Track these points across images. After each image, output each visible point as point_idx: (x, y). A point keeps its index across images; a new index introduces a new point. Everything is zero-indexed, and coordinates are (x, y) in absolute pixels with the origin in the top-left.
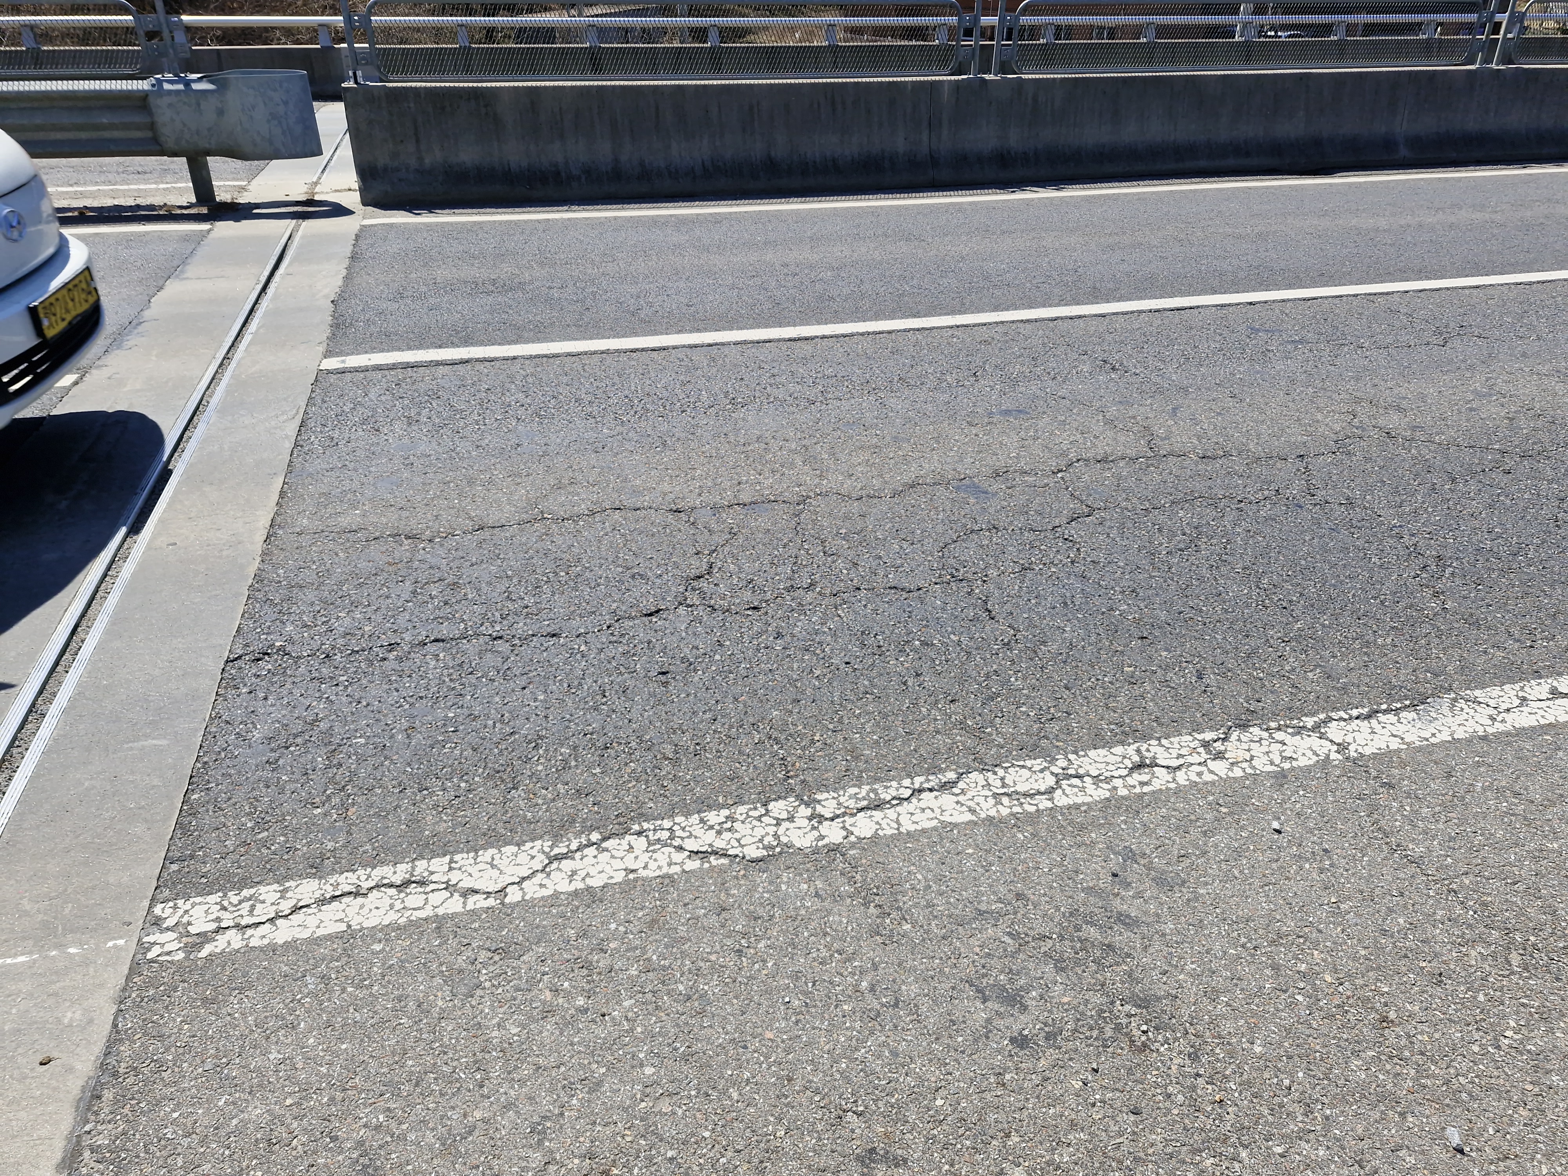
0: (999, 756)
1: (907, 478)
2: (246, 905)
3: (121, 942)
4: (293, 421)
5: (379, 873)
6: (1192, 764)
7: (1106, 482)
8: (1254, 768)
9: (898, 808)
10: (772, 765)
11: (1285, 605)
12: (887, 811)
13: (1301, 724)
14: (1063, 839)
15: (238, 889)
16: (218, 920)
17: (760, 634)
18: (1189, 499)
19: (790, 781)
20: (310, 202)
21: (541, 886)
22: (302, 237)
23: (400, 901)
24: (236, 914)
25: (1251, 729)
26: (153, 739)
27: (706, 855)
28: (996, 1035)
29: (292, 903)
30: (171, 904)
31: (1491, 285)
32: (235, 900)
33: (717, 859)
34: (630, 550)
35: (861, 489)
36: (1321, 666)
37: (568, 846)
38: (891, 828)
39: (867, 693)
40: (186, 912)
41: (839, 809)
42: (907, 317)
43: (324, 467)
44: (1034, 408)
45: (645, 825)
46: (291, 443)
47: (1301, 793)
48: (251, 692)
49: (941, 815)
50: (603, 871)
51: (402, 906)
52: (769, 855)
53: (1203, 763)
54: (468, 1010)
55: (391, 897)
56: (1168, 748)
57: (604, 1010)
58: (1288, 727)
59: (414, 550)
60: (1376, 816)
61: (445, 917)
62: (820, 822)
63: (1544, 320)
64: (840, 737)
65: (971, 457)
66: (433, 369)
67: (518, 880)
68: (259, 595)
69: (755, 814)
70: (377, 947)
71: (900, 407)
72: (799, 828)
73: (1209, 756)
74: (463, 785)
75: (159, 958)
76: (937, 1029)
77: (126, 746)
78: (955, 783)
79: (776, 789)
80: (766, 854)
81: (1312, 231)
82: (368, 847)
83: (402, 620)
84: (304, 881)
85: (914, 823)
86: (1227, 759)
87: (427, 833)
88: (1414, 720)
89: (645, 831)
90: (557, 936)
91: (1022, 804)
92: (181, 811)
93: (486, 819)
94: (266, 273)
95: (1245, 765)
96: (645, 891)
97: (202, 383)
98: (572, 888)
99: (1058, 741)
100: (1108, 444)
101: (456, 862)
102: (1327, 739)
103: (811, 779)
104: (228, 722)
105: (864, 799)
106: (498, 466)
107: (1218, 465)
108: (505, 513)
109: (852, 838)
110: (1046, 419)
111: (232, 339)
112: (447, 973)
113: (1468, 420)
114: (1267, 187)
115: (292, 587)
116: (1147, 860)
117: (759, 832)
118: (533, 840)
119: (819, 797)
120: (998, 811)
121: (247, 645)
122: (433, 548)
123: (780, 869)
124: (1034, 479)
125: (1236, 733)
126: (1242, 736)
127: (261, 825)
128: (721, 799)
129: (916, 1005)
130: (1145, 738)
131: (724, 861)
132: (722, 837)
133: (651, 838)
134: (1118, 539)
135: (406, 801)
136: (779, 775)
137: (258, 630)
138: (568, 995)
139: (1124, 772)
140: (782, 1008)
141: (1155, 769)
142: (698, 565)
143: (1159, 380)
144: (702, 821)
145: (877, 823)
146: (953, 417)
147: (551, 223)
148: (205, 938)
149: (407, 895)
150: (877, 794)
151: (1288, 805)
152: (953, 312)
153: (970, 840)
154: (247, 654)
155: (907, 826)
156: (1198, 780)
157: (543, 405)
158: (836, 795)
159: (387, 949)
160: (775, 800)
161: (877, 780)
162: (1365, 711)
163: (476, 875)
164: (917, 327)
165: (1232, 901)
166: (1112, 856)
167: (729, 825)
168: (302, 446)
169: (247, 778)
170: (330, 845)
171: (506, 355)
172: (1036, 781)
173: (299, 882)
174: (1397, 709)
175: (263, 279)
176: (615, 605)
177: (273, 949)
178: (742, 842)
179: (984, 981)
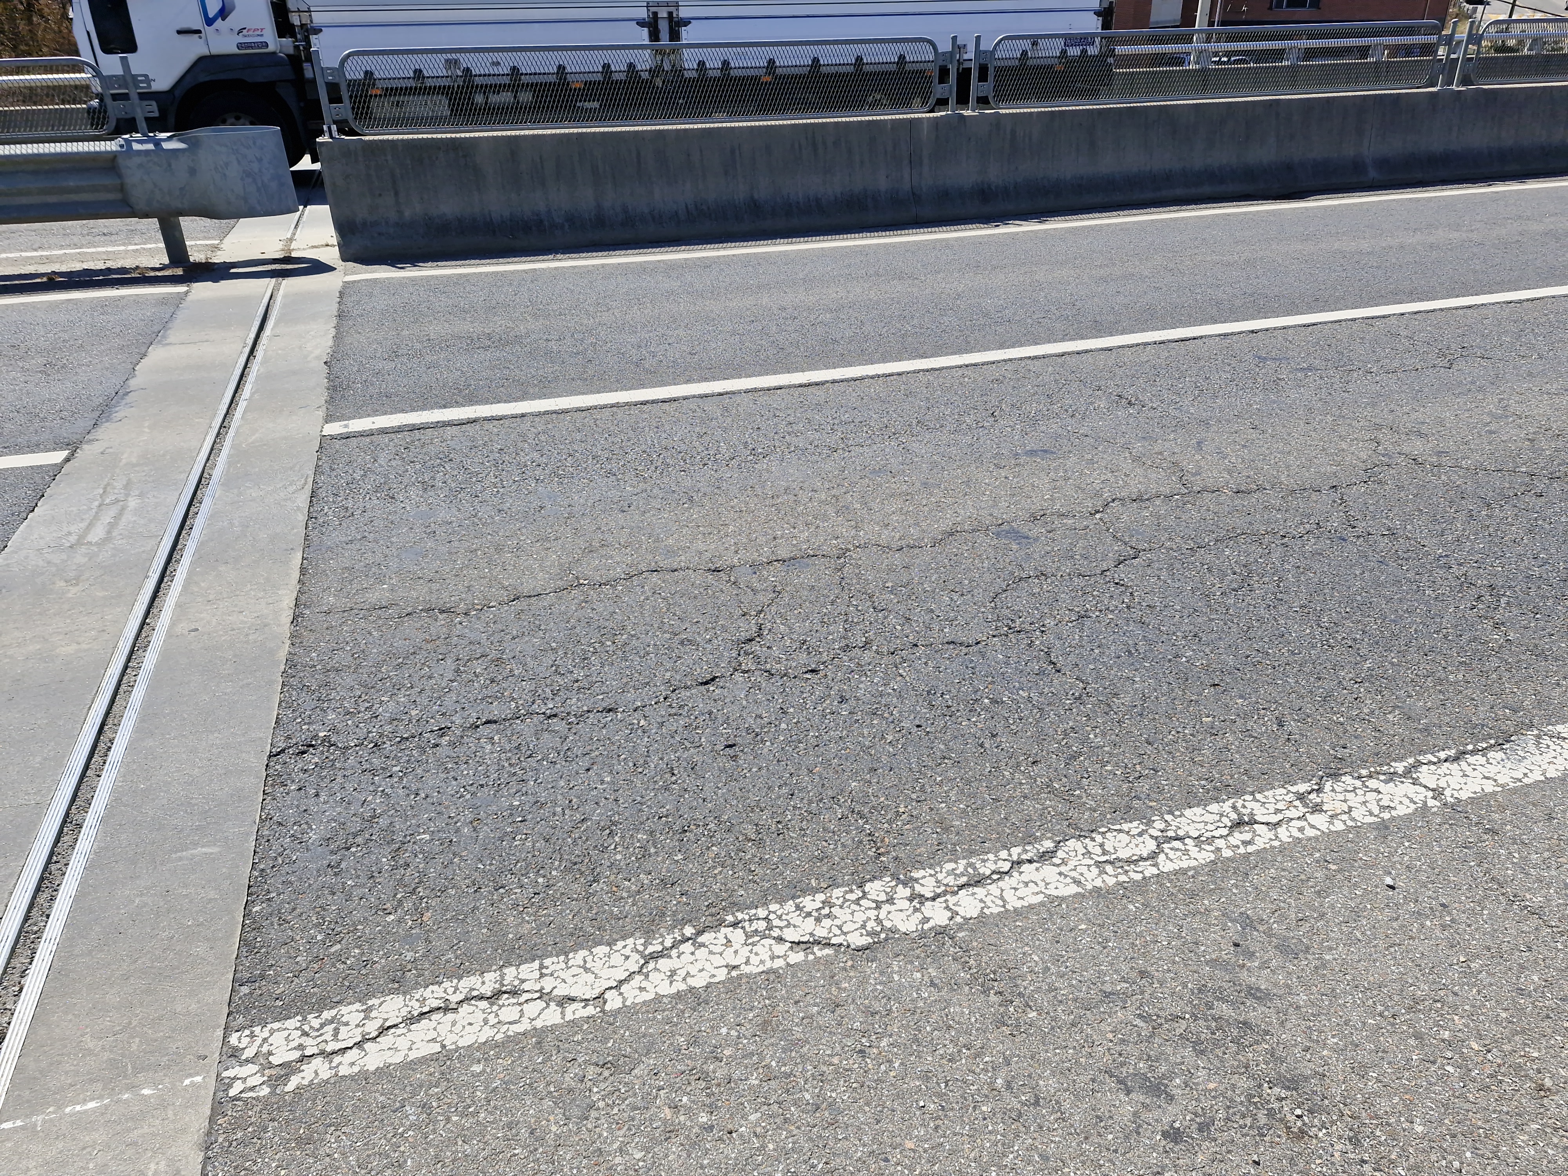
0: (1093, 820)
1: (945, 525)
2: (329, 1029)
3: (198, 1079)
4: (303, 491)
5: (467, 983)
6: (1292, 819)
7: (1146, 522)
8: (1353, 819)
9: (1000, 884)
10: (861, 842)
11: (1350, 643)
12: (989, 887)
13: (1392, 770)
14: (1176, 908)
15: (318, 1011)
16: (301, 1047)
17: (822, 699)
18: (1232, 537)
19: (882, 859)
20: (287, 260)
21: (641, 989)
22: (284, 297)
23: (493, 1015)
24: (320, 1039)
25: (1343, 778)
26: (203, 847)
27: (808, 945)
28: (1146, 1129)
29: (377, 1023)
30: (247, 1032)
31: (1482, 305)
32: (316, 1023)
33: (821, 950)
34: (674, 614)
35: (900, 539)
36: (1398, 707)
37: (662, 943)
38: (997, 905)
39: (945, 758)
40: (265, 1040)
41: (939, 887)
42: (914, 358)
43: (343, 539)
44: (1058, 447)
45: (740, 916)
46: (304, 515)
47: (1407, 844)
48: (300, 789)
49: (1046, 888)
50: (703, 970)
51: (497, 1020)
52: (874, 943)
53: (1302, 818)
54: (585, 1135)
55: (483, 1011)
56: (1264, 803)
57: (730, 1126)
58: (1378, 773)
59: (451, 625)
60: (1486, 866)
61: (545, 1030)
62: (922, 904)
63: (1541, 338)
64: (926, 808)
65: (1005, 501)
66: (441, 430)
67: (615, 984)
68: (294, 682)
69: (852, 897)
70: (477, 1068)
71: (923, 451)
72: (901, 911)
73: (1306, 810)
74: (540, 880)
75: (243, 1095)
76: (1084, 1127)
77: (174, 856)
78: (1052, 853)
79: (869, 868)
80: (871, 941)
81: (1299, 256)
82: (451, 955)
83: (449, 701)
84: (388, 998)
85: (1019, 898)
86: (1326, 812)
87: (511, 936)
88: (1503, 760)
89: (740, 922)
90: (666, 1045)
91: (1127, 872)
92: (243, 926)
93: (570, 917)
94: (252, 335)
95: (1345, 817)
96: (751, 989)
97: (201, 454)
98: (673, 990)
99: (1150, 801)
100: (1140, 483)
101: (547, 968)
102: (1420, 785)
103: (903, 855)
104: (280, 824)
105: (962, 874)
106: (524, 531)
107: (1254, 500)
108: (537, 581)
109: (958, 919)
110: (1073, 459)
111: (227, 406)
112: (555, 1094)
113: (1490, 443)
114: (1245, 213)
115: (328, 671)
116: (1266, 926)
117: (860, 917)
118: (624, 938)
119: (915, 874)
120: (1104, 881)
121: (289, 737)
122: (470, 622)
123: (888, 957)
124: (1073, 521)
125: (1329, 784)
126: (1335, 786)
127: (332, 936)
128: (814, 883)
129: (1057, 1102)
130: (1239, 793)
131: (828, 951)
132: (822, 924)
133: (748, 929)
134: (1169, 581)
135: (483, 902)
136: (869, 852)
137: (299, 720)
138: (688, 1111)
139: (1225, 832)
140: (918, 1113)
141: (1255, 826)
142: (748, 628)
143: (1177, 413)
144: (798, 907)
145: (981, 901)
146: (979, 460)
147: (538, 273)
148: (289, 1069)
149: (501, 1007)
150: (975, 869)
151: (1396, 859)
152: (959, 351)
153: (1081, 914)
154: (290, 747)
155: (1014, 903)
156: (1301, 836)
157: (559, 464)
158: (933, 872)
159: (488, 1070)
160: (870, 880)
161: (972, 853)
162: (1452, 752)
163: (570, 980)
164: (926, 367)
165: (1362, 965)
166: (1229, 924)
167: (826, 911)
168: (316, 518)
169: (310, 885)
170: (410, 956)
171: (514, 412)
172: (1137, 846)
173: (382, 999)
174: (1486, 749)
175: (250, 342)
176: (668, 675)
177: (364, 1076)
178: (845, 929)
179: (1124, 1070)
